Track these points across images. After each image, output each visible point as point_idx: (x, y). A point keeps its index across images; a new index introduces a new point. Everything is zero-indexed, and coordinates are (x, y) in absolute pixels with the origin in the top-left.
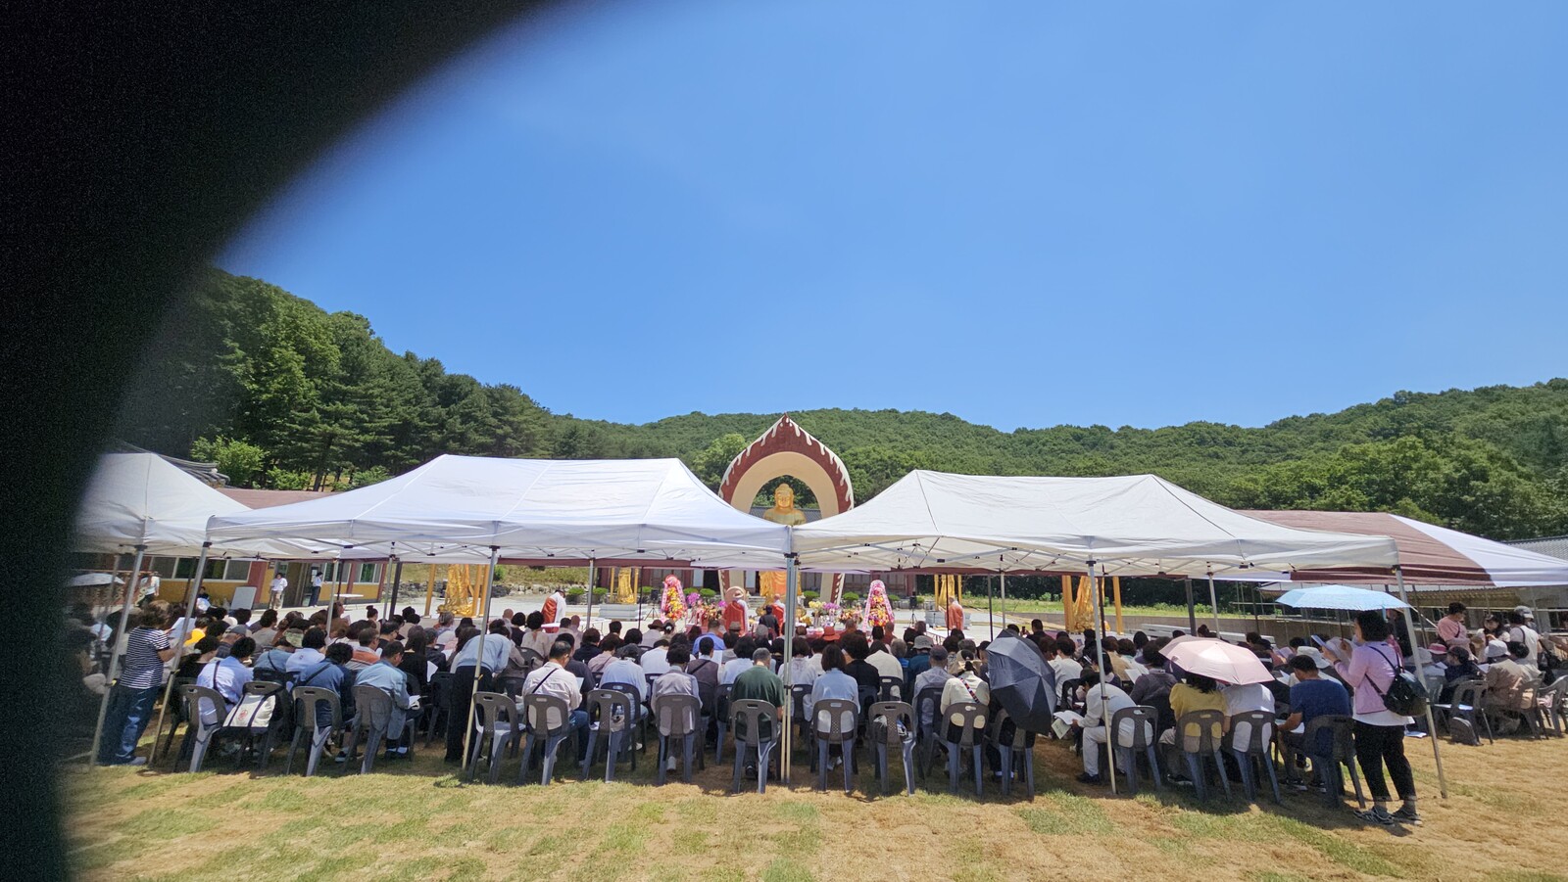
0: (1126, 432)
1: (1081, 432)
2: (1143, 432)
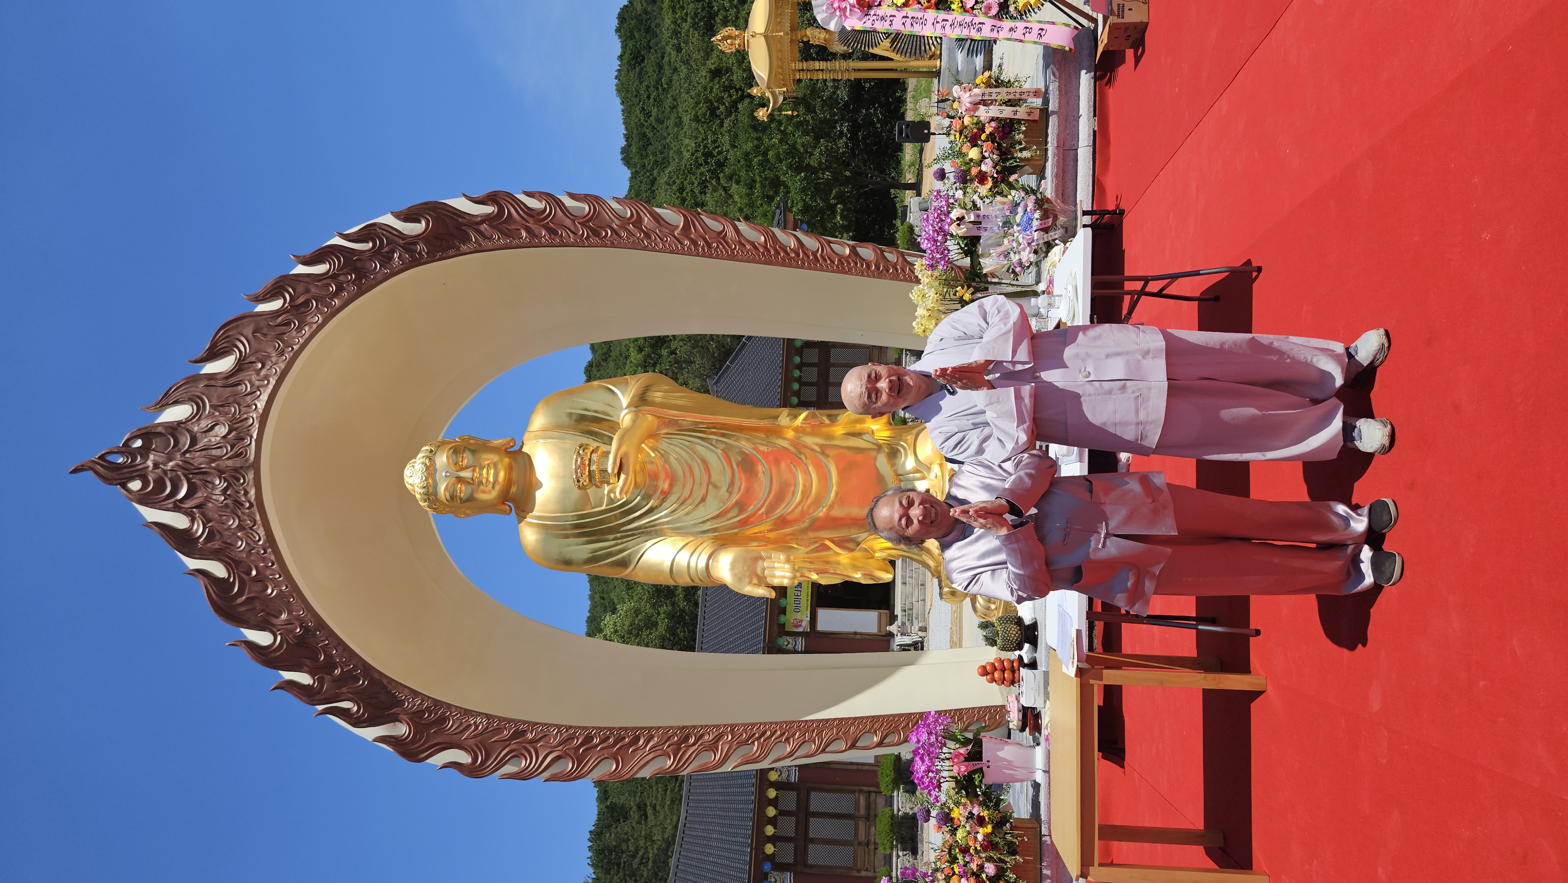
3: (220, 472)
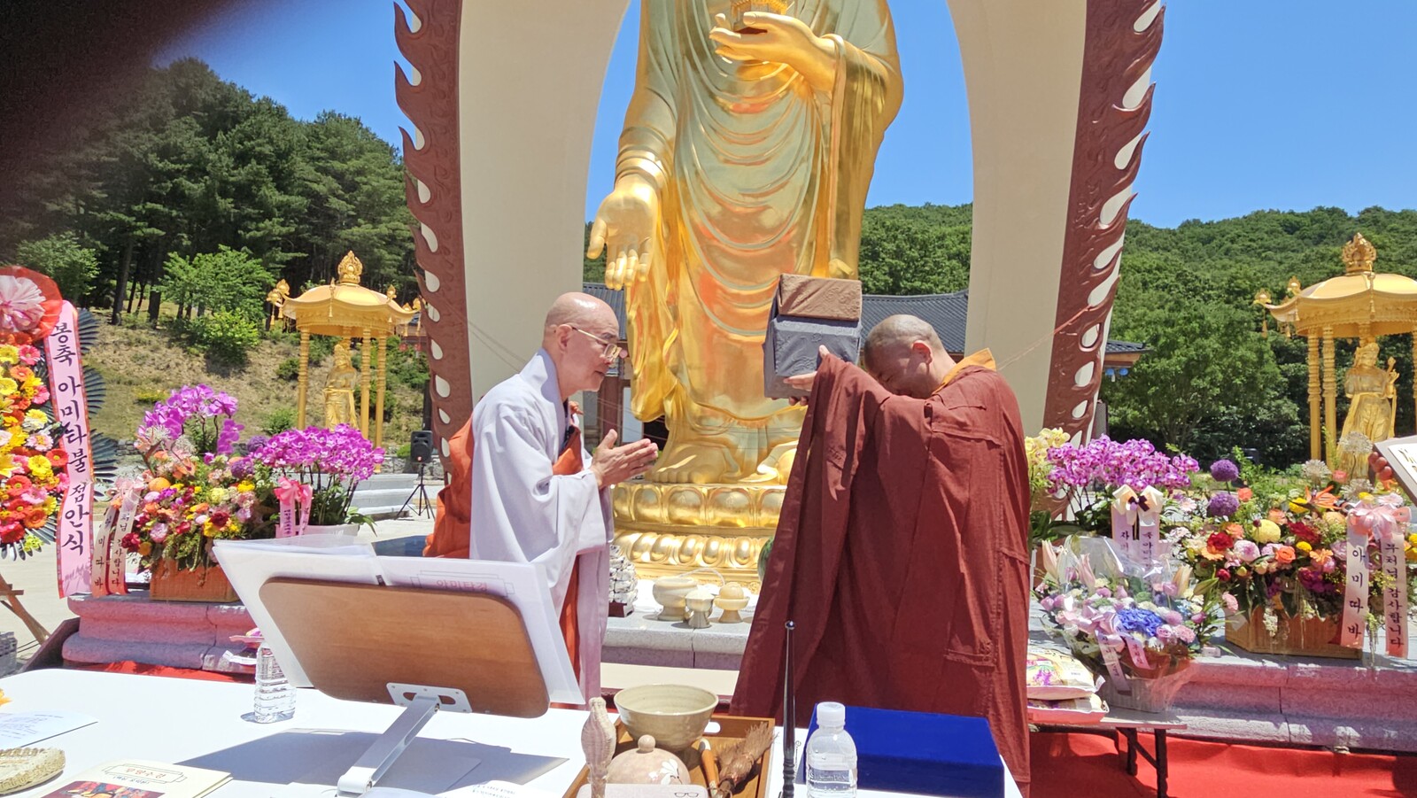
0: (1374, 217)
1: (1298, 219)
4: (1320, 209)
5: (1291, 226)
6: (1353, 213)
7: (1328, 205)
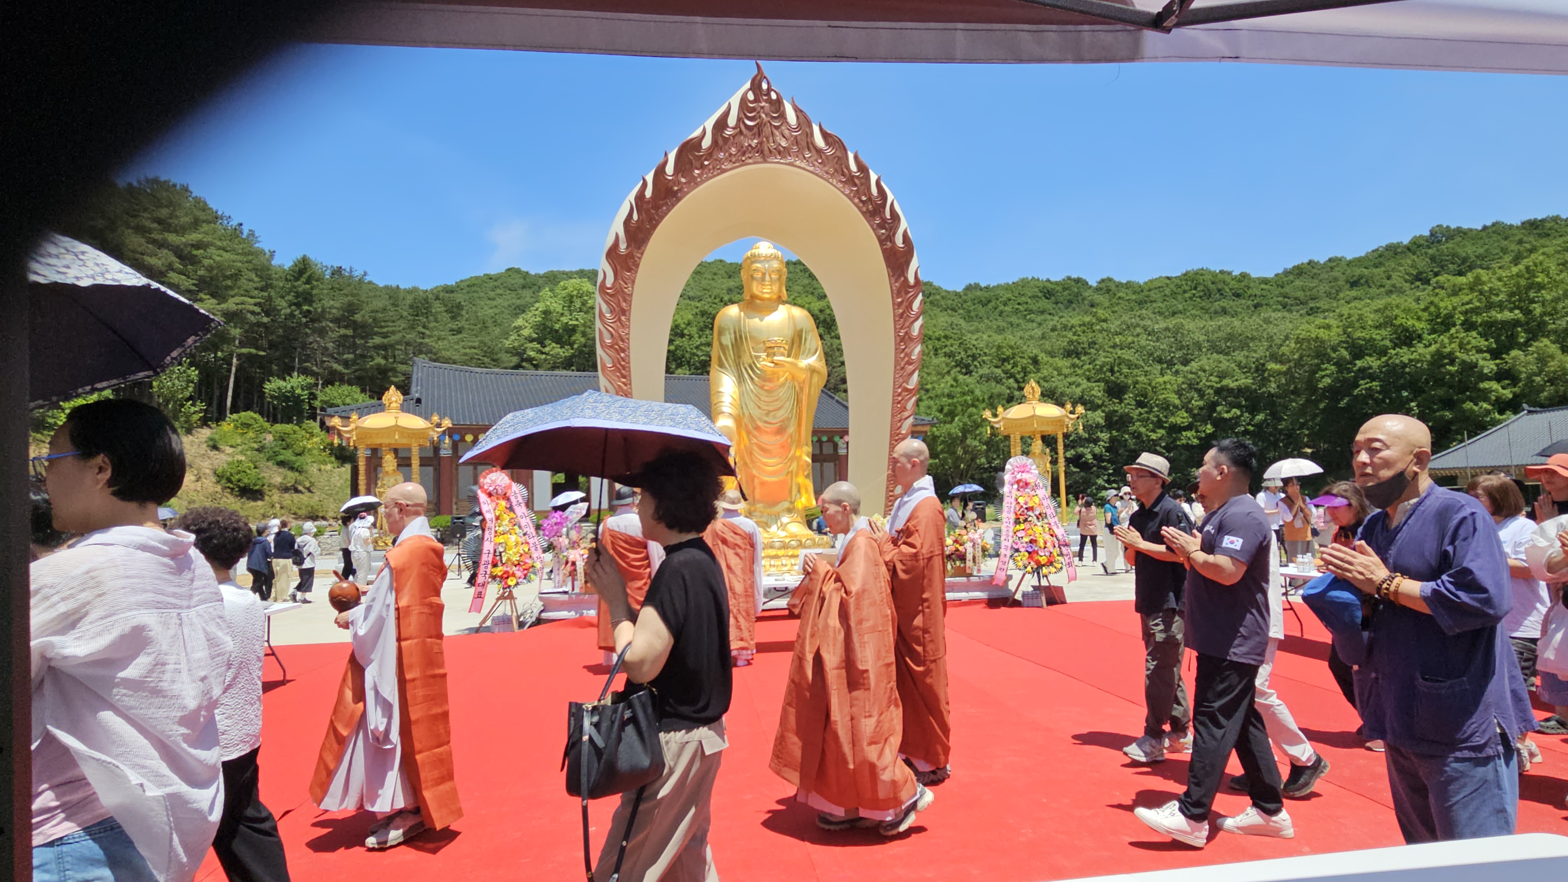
0: (1107, 287)
2: (1129, 285)
3: (761, 143)
4: (1069, 278)
5: (1048, 292)
6: (1093, 283)
7: (1074, 276)
